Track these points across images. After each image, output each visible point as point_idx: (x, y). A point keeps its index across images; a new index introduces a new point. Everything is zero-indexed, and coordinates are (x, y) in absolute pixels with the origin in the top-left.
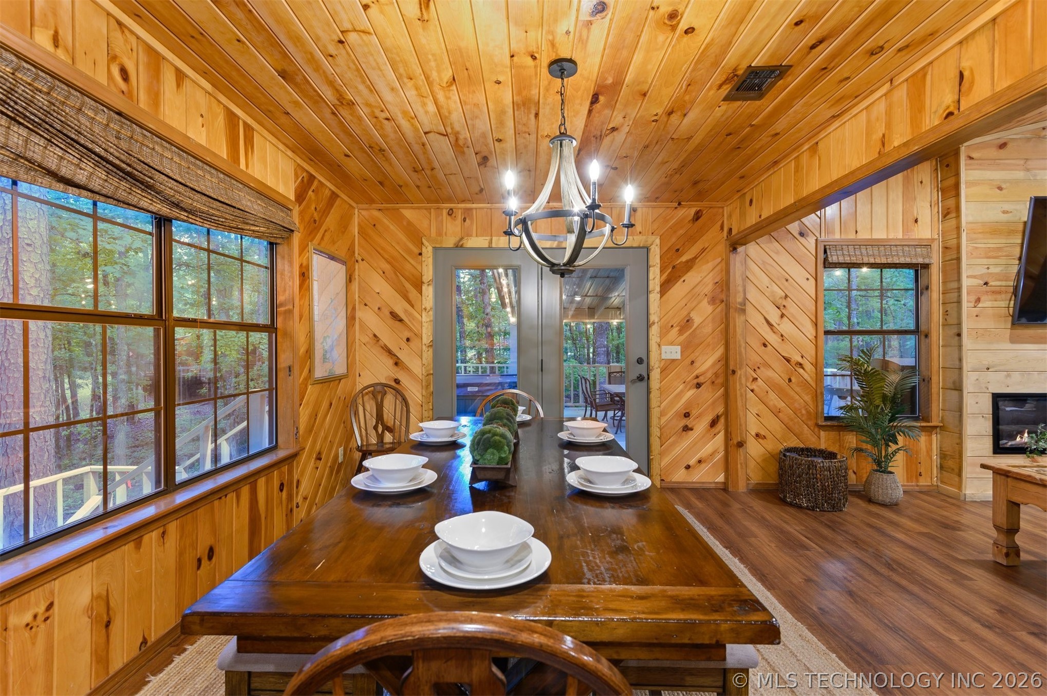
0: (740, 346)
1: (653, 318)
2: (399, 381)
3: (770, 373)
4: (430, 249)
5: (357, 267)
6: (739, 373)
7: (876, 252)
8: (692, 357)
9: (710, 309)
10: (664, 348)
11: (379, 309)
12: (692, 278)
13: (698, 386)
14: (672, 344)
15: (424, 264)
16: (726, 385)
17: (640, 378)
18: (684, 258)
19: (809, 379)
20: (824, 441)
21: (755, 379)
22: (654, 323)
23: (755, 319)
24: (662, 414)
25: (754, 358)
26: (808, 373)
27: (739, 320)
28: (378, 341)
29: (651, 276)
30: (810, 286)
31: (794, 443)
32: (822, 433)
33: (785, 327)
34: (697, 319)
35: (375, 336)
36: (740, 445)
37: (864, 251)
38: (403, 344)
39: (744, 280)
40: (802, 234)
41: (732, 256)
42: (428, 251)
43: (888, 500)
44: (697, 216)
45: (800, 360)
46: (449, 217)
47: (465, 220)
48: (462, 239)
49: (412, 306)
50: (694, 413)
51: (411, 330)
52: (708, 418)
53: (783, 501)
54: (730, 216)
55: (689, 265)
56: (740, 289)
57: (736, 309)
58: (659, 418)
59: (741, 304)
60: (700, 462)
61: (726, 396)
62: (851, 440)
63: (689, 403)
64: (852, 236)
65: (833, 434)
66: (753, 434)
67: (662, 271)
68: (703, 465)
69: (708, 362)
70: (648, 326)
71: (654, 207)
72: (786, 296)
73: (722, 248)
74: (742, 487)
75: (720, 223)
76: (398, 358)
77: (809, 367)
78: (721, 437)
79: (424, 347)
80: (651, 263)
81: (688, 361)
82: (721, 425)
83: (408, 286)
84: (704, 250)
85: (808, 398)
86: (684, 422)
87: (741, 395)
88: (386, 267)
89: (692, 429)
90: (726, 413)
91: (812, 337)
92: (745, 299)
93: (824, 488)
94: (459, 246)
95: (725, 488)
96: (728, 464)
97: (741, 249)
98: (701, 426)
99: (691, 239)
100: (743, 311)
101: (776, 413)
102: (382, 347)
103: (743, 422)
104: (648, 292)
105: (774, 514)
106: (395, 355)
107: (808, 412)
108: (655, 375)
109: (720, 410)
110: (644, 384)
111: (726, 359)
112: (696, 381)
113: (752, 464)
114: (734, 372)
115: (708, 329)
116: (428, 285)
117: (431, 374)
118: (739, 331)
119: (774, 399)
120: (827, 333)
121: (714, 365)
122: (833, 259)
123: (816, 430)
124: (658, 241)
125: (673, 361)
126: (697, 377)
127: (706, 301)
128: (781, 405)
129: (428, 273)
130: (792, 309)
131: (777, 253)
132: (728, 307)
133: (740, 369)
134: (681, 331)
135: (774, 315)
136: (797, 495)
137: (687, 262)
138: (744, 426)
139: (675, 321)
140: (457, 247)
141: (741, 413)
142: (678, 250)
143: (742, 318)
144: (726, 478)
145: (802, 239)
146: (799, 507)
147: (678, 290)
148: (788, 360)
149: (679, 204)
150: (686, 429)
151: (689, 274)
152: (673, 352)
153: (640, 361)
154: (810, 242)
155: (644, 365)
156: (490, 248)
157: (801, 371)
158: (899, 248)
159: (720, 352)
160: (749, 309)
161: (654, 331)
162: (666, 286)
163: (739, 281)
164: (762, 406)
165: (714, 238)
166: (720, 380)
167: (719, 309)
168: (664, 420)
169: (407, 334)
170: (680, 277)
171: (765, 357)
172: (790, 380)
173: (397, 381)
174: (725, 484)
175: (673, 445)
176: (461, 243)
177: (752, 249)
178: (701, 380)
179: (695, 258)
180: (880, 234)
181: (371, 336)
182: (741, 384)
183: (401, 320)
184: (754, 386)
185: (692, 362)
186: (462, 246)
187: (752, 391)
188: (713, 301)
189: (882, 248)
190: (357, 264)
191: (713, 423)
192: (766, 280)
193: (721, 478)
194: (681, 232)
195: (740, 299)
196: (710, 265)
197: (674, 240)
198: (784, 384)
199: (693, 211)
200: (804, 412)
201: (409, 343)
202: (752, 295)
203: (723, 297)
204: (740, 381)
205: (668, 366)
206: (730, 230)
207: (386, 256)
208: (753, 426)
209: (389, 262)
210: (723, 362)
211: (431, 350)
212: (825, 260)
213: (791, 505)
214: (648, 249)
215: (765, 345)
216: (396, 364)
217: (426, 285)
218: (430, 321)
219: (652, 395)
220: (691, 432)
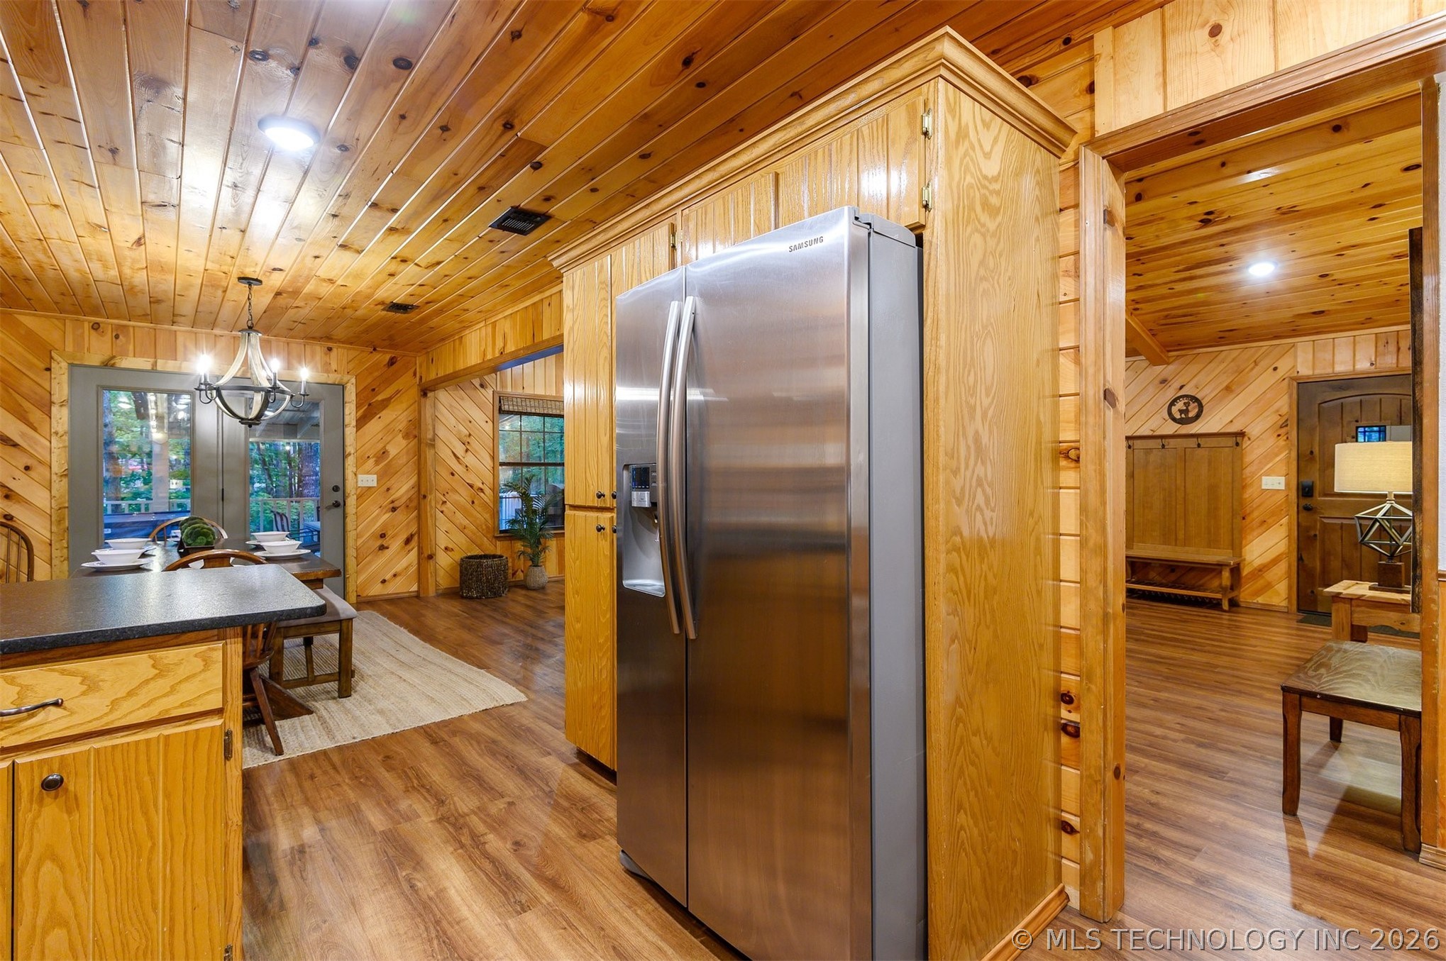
0: (430, 475)
1: (349, 449)
2: (13, 517)
3: (457, 497)
4: (64, 365)
6: (429, 497)
7: (537, 404)
8: (388, 484)
9: (404, 442)
10: (360, 477)
12: (387, 416)
13: (394, 509)
14: (368, 473)
15: (54, 382)
16: (418, 508)
17: (336, 505)
18: (380, 398)
19: (488, 501)
20: (499, 548)
21: (444, 503)
22: (350, 454)
23: (445, 453)
24: (358, 536)
25: (443, 485)
26: (487, 496)
27: (429, 454)
29: (347, 411)
30: (488, 428)
31: (477, 552)
32: (498, 543)
33: (469, 459)
34: (393, 451)
36: (430, 557)
37: (528, 403)
38: (19, 473)
39: (433, 421)
40: (482, 386)
41: (423, 400)
42: (60, 367)
43: (537, 586)
44: (392, 362)
45: (481, 486)
47: (117, 337)
48: (113, 357)
49: (35, 429)
50: (389, 533)
51: (31, 456)
52: (405, 537)
53: (462, 597)
54: (421, 366)
55: (385, 404)
56: (430, 427)
57: (427, 444)
58: (356, 540)
59: (430, 440)
60: (395, 575)
61: (419, 517)
62: (519, 546)
63: (385, 525)
64: (520, 391)
65: (507, 543)
66: (443, 548)
67: (357, 408)
68: (398, 578)
69: (403, 488)
70: (344, 457)
71: (349, 349)
72: (470, 435)
73: (414, 392)
74: (432, 592)
75: (413, 369)
76: (11, 491)
77: (488, 491)
78: (414, 553)
79: (54, 477)
80: (346, 400)
81: (385, 488)
82: (414, 543)
83: (27, 405)
84: (398, 392)
85: (487, 516)
86: (380, 542)
87: (431, 515)
89: (387, 548)
90: (419, 532)
91: (490, 468)
92: (435, 434)
93: (488, 581)
94: (108, 364)
95: (417, 596)
96: (421, 575)
97: (430, 394)
98: (396, 544)
99: (388, 382)
100: (433, 446)
101: (463, 529)
103: (433, 538)
104: (344, 426)
105: (455, 607)
107: (488, 527)
108: (351, 502)
109: (414, 529)
110: (340, 510)
111: (418, 485)
112: (391, 506)
113: (441, 573)
114: (425, 497)
115: (404, 460)
116: (62, 406)
117: (65, 508)
118: (429, 463)
119: (460, 518)
120: (502, 464)
121: (408, 491)
122: (506, 408)
123: (494, 540)
124: (353, 380)
125: (370, 488)
126: (393, 502)
127: (400, 435)
128: (466, 522)
129: (61, 392)
130: (475, 444)
131: (462, 399)
132: (420, 442)
133: (431, 494)
134: (377, 463)
135: (460, 450)
136: (470, 590)
137: (383, 400)
138: (434, 542)
139: (371, 453)
140: (106, 365)
141: (432, 532)
142: (374, 390)
143: (432, 452)
144: (419, 587)
145: (482, 390)
146: (471, 598)
147: (374, 426)
148: (471, 486)
149: (375, 349)
150: (382, 548)
151: (384, 412)
152: (369, 480)
153: (336, 489)
154: (489, 393)
155: (341, 492)
156: (154, 370)
157: (482, 494)
158: (553, 402)
159: (415, 479)
160: (439, 444)
161: (350, 462)
162: (361, 422)
163: (429, 421)
164: (450, 525)
165: (406, 383)
166: (414, 504)
167: (413, 443)
168: (360, 542)
169: (25, 461)
170: (376, 414)
171: (454, 485)
172: (473, 502)
173: (9, 517)
174: (418, 592)
175: (370, 563)
176: (112, 362)
177: (442, 395)
178: (396, 504)
179: (390, 398)
180: (540, 391)
182: (431, 507)
183: (15, 445)
184: (444, 508)
185: (388, 489)
186: (113, 366)
187: (442, 512)
188: (406, 436)
189: (541, 402)
191: (408, 541)
192: (453, 421)
193: (415, 588)
194: (376, 374)
195: (430, 436)
196: (404, 405)
197: (369, 380)
198: (469, 506)
199: (388, 357)
200: (484, 527)
201: (28, 472)
202: (441, 432)
203: (416, 432)
204: (430, 505)
205: (364, 493)
206: (421, 378)
208: (442, 541)
210: (416, 489)
211: (66, 480)
212: (500, 408)
213: (466, 598)
214: (344, 387)
215: (453, 474)
216: (7, 497)
217: (57, 406)
218: (65, 447)
219: (348, 520)
220: (387, 550)
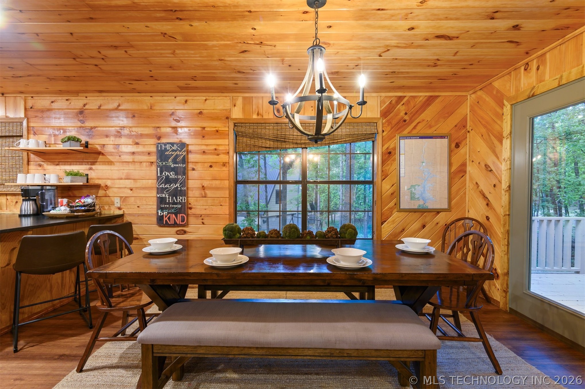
2: (489, 218)
4: (509, 107)
5: (468, 136)
11: (479, 163)
15: (504, 121)
28: (478, 187)
35: (477, 183)
38: (492, 189)
42: (507, 109)
46: (526, 72)
47: (538, 68)
48: (534, 87)
49: (498, 158)
51: (496, 177)
76: (489, 201)
79: (503, 192)
83: (496, 142)
88: (483, 130)
94: (531, 96)
102: (480, 192)
106: (487, 198)
116: (507, 139)
117: (507, 215)
129: (506, 128)
140: (529, 96)
169: (495, 181)
173: (488, 218)
176: (533, 92)
181: (475, 183)
183: (491, 170)
186: (533, 95)
190: (468, 134)
201: (495, 188)
207: (484, 123)
209: (485, 127)
211: (507, 194)
216: (487, 205)
217: (505, 139)
218: (507, 169)
